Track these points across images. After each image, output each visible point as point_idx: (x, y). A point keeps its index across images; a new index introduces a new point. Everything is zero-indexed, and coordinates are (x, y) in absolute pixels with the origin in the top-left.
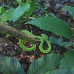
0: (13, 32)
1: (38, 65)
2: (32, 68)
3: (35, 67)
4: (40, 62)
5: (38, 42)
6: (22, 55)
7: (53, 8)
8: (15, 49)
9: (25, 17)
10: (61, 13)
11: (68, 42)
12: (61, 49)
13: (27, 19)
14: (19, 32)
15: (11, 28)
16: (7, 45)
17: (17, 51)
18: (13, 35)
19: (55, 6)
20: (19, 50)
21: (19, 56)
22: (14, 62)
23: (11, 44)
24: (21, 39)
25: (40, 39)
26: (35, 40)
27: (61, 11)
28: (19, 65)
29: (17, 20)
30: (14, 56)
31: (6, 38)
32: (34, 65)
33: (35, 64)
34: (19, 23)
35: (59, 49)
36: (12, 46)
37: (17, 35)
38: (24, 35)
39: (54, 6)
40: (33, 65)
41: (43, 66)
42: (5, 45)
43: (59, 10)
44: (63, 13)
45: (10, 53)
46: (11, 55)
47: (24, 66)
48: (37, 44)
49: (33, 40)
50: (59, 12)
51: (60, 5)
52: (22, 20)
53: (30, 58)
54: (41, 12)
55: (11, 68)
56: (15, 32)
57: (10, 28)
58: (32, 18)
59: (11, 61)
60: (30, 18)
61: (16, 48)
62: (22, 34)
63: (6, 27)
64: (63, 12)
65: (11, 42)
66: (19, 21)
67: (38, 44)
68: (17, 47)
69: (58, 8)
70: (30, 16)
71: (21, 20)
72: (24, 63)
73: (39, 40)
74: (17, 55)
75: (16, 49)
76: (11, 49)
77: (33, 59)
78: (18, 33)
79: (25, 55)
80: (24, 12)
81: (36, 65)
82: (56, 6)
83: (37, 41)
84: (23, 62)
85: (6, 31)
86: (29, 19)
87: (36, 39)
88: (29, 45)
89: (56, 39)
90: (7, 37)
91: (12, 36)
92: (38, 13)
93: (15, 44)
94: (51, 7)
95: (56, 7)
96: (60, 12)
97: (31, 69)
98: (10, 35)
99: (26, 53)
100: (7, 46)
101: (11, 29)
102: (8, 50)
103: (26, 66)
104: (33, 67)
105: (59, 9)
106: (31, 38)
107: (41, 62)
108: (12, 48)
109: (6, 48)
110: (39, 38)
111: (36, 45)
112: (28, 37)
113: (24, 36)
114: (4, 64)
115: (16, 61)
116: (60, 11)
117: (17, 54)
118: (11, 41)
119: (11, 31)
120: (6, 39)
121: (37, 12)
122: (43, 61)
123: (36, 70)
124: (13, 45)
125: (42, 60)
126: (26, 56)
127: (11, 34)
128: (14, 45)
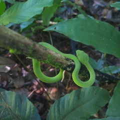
0: (22, 43)
1: (65, 107)
2: (55, 112)
3: (59, 110)
4: (69, 102)
5: (69, 66)
6: (35, 87)
7: (89, 7)
8: (23, 77)
9: (42, 21)
10: (102, 17)
11: (114, 66)
12: (107, 78)
13: (46, 25)
14: (34, 45)
15: (18, 36)
16: (9, 68)
17: (26, 79)
18: (23, 50)
19: (92, 5)
20: (29, 79)
21: (30, 89)
22: (21, 101)
23: (16, 67)
24: (38, 59)
25: (73, 61)
26: (65, 61)
27: (103, 13)
28: (31, 107)
29: (27, 26)
30: (22, 89)
31: (8, 57)
32: (58, 106)
33: (61, 104)
34: (31, 31)
35: (105, 78)
36: (18, 72)
37: (31, 51)
38: (45, 51)
39: (90, 3)
40: (56, 107)
41: (73, 109)
42: (6, 69)
43: (98, 12)
44: (105, 17)
45: (14, 83)
46: (17, 87)
47: (39, 106)
48: (68, 69)
49: (61, 63)
50: (99, 14)
51: (101, 3)
52: (36, 27)
53: (49, 92)
54: (69, 14)
55: (17, 112)
56: (26, 45)
57: (16, 35)
58: (54, 23)
59: (16, 99)
60: (51, 23)
61: (24, 75)
62: (41, 49)
63: (6, 32)
64: (105, 15)
65: (16, 65)
66: (30, 29)
67: (70, 69)
68: (27, 73)
69: (96, 7)
70: (50, 19)
71: (33, 27)
72: (38, 100)
73: (72, 63)
74: (26, 87)
75: (26, 76)
76: (17, 77)
77: (53, 93)
78: (32, 46)
79: (40, 86)
80: (42, 8)
81: (61, 107)
82: (94, 5)
83: (69, 64)
84: (37, 98)
85: (7, 42)
86: (48, 25)
87: (67, 59)
88: (47, 69)
89: (95, 61)
90: (10, 56)
91: (19, 53)
92: (64, 16)
93: (23, 68)
94: (85, 6)
95: (94, 7)
96: (101, 15)
97: (52, 114)
98: (16, 50)
99: (42, 84)
100: (10, 71)
101: (17, 38)
102: (11, 79)
103: (41, 105)
104: (56, 110)
105: (99, 10)
106: (57, 59)
107: (71, 102)
108: (17, 74)
109: (8, 76)
110: (72, 59)
111: (64, 71)
112: (52, 57)
113: (44, 54)
114: (3, 104)
115: (25, 100)
116: (101, 13)
117: (27, 85)
118: (17, 62)
119: (19, 42)
120: (7, 59)
121: (62, 14)
122: (74, 99)
123: (61, 116)
124: (19, 69)
125: (72, 98)
126: (42, 89)
127: (18, 49)
128: (22, 70)
